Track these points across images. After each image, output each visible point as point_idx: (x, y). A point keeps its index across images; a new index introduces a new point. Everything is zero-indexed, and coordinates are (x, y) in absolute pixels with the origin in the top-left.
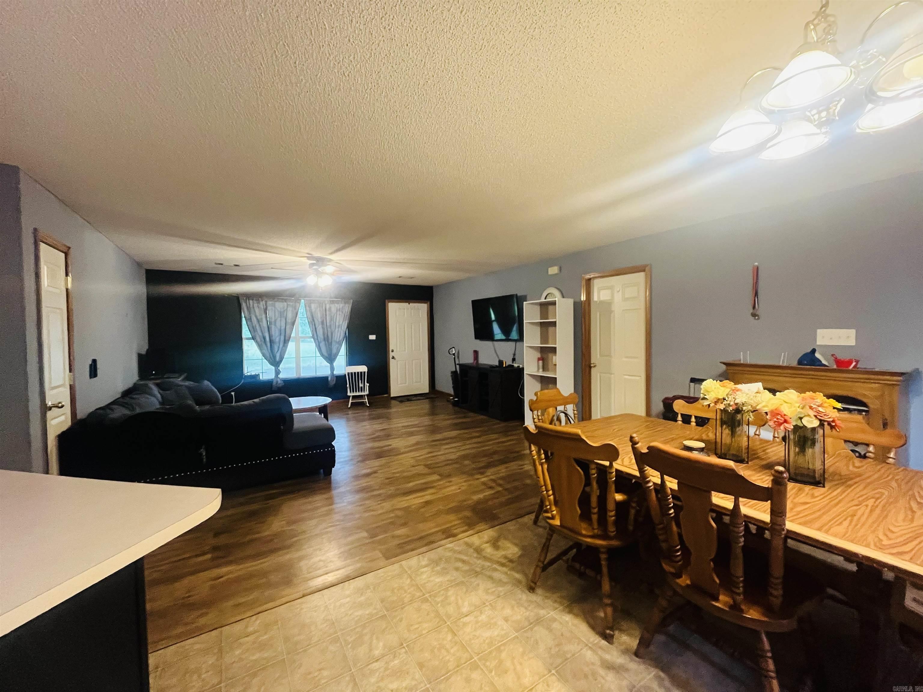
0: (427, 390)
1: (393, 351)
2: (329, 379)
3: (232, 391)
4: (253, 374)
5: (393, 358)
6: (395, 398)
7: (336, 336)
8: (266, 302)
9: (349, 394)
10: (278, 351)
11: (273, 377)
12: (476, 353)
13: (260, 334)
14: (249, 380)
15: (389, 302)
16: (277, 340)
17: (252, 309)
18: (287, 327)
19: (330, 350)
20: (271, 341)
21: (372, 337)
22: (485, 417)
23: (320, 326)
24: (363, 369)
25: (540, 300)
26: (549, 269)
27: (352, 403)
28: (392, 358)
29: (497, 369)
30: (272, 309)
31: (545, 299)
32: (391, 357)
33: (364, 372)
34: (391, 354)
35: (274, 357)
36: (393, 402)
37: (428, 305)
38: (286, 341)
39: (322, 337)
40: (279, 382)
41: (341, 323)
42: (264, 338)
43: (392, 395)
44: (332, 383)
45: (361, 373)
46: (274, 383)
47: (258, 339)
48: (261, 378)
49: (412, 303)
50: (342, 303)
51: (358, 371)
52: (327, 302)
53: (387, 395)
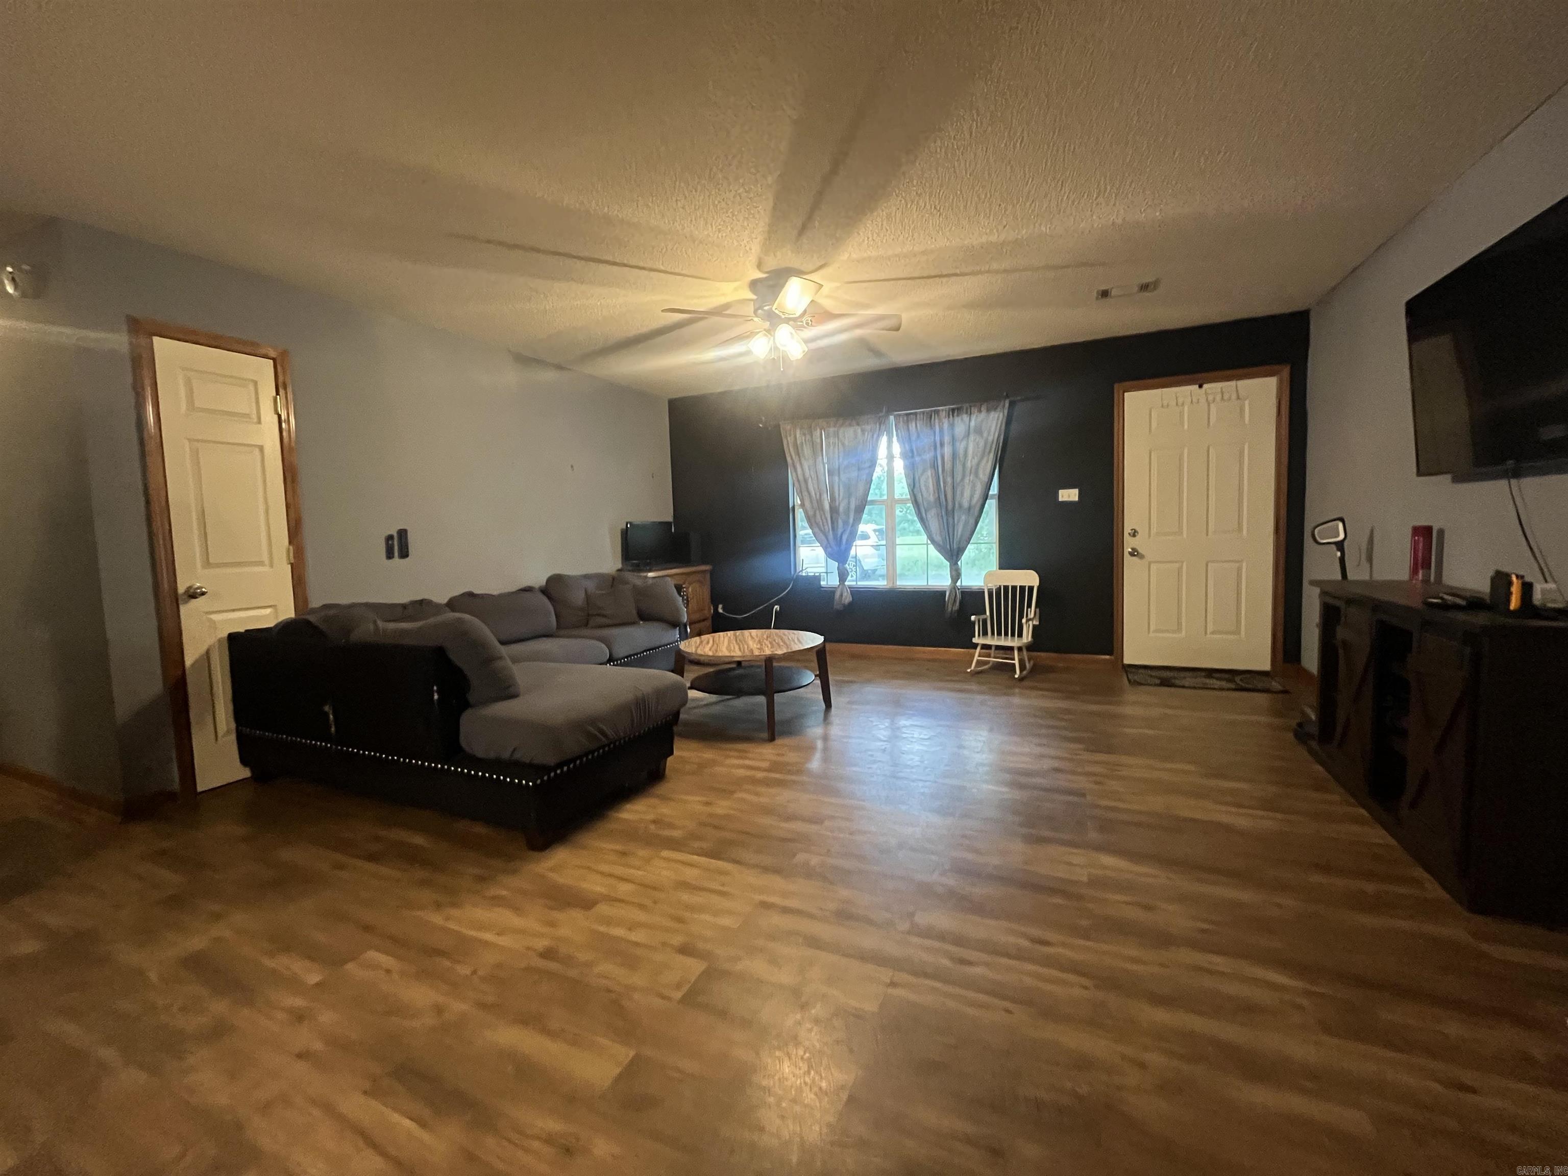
0: (1264, 663)
1: (1134, 534)
2: (946, 596)
4: (811, 573)
5: (1135, 552)
7: (964, 495)
8: (823, 430)
9: (975, 640)
10: (845, 530)
13: (814, 496)
14: (802, 586)
15: (1128, 389)
16: (842, 507)
17: (800, 447)
18: (860, 480)
19: (950, 528)
20: (832, 510)
21: (1069, 495)
23: (928, 472)
24: (1029, 578)
27: (978, 661)
28: (1132, 554)
30: (834, 443)
32: (1127, 550)
33: (1031, 589)
34: (1129, 543)
35: (839, 542)
36: (1132, 680)
37: (1282, 379)
38: (859, 510)
39: (933, 500)
40: (845, 593)
41: (976, 461)
42: (821, 504)
43: (1127, 660)
45: (1022, 588)
47: (808, 505)
48: (822, 583)
49: (1214, 380)
50: (980, 411)
51: (1018, 584)
52: (943, 414)
53: (1107, 657)
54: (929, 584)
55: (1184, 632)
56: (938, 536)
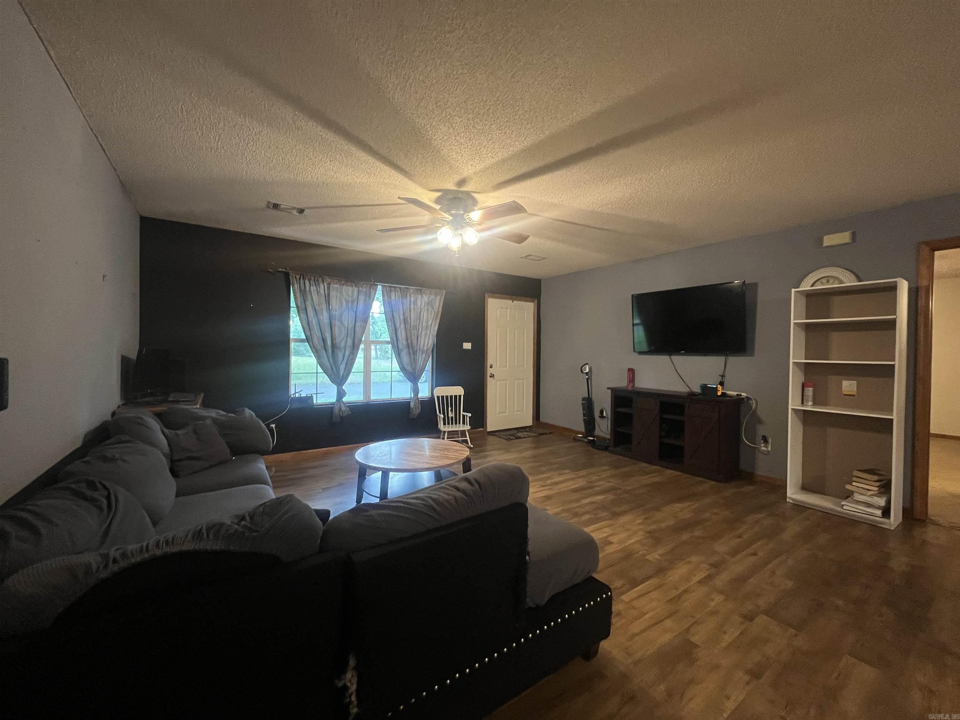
0: (530, 422)
1: (491, 367)
2: (412, 405)
3: (273, 423)
4: (303, 395)
5: (492, 376)
6: (493, 433)
7: (422, 343)
8: (329, 284)
10: (343, 360)
11: (334, 400)
12: (631, 371)
13: (319, 334)
14: (296, 406)
15: (489, 297)
16: (343, 344)
17: (308, 293)
18: (357, 325)
19: (414, 362)
20: (334, 346)
21: (467, 346)
22: (679, 473)
23: (403, 326)
24: (458, 391)
25: (798, 288)
26: (825, 237)
28: (490, 377)
29: (701, 396)
30: (337, 296)
31: (812, 286)
32: (489, 375)
33: (460, 396)
34: (489, 371)
35: (338, 370)
36: (491, 439)
37: (534, 304)
38: (355, 348)
39: (405, 342)
40: (343, 408)
41: (430, 323)
42: (324, 341)
43: (489, 429)
44: (416, 410)
45: (456, 396)
46: (336, 411)
47: (316, 341)
48: (315, 402)
49: (516, 300)
50: (431, 294)
51: (453, 394)
52: (411, 291)
53: (482, 429)
54: (392, 397)
55: (507, 413)
56: (409, 366)
